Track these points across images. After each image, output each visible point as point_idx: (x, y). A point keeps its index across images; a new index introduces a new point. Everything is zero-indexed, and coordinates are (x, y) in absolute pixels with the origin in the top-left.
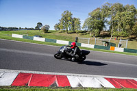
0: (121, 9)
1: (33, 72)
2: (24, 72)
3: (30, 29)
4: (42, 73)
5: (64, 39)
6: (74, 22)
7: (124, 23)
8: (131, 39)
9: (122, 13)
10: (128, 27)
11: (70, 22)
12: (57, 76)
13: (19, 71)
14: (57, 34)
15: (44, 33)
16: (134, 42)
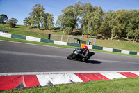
0: (91, 9)
6: (47, 18)
7: (93, 22)
8: (98, 38)
9: (92, 13)
10: (96, 26)
11: (42, 18)
12: (24, 76)
15: (10, 28)
16: (101, 40)
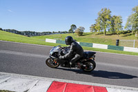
1: (67, 81)
2: (58, 80)
3: (64, 33)
4: (77, 82)
5: (102, 42)
12: (94, 87)
13: (53, 80)
14: (94, 36)
15: (78, 36)
